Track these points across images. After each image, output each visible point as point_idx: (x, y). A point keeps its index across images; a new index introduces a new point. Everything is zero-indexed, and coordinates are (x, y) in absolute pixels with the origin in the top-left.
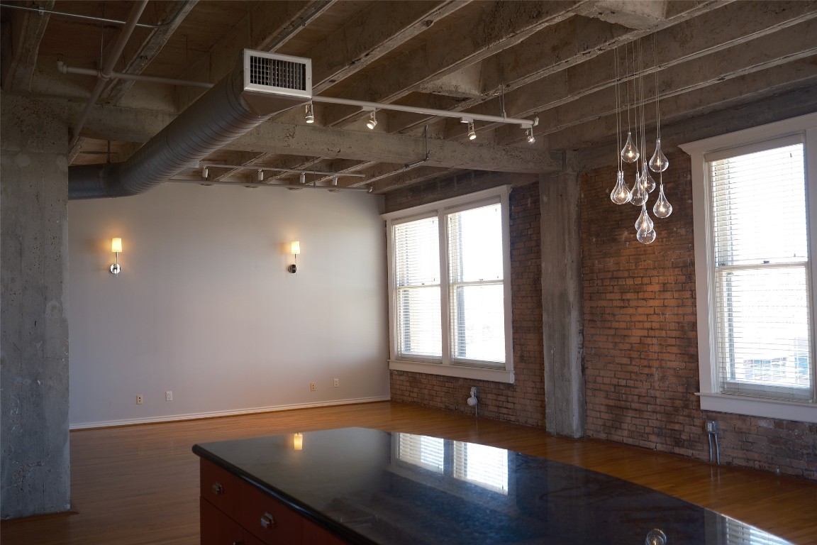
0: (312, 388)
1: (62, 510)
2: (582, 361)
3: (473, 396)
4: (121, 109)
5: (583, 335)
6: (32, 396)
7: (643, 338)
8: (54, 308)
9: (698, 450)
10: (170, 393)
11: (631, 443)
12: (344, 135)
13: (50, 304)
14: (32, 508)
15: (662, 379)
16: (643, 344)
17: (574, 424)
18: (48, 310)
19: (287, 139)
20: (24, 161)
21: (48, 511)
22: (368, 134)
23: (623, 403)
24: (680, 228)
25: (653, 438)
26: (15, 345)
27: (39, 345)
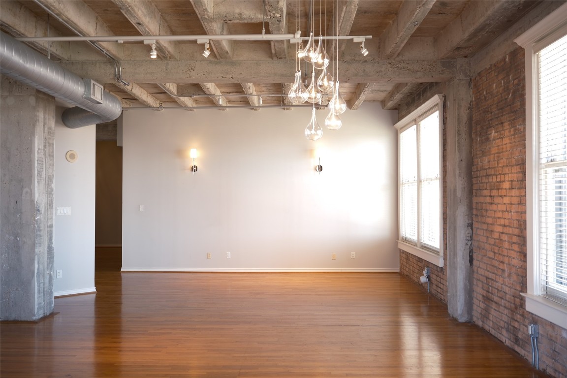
0: (334, 258)
1: (31, 320)
2: (470, 252)
3: (425, 275)
4: (73, 63)
5: (472, 229)
6: (14, 247)
7: (501, 234)
8: (27, 193)
9: (527, 351)
10: (229, 254)
11: (493, 334)
12: (235, 65)
13: (25, 190)
14: (13, 316)
15: (510, 275)
16: (501, 240)
17: (459, 309)
18: (24, 194)
19: (189, 72)
20: (11, 101)
21: (23, 319)
22: (256, 62)
23: (490, 295)
24: (520, 125)
25: (504, 332)
26: (5, 215)
27: (18, 216)
